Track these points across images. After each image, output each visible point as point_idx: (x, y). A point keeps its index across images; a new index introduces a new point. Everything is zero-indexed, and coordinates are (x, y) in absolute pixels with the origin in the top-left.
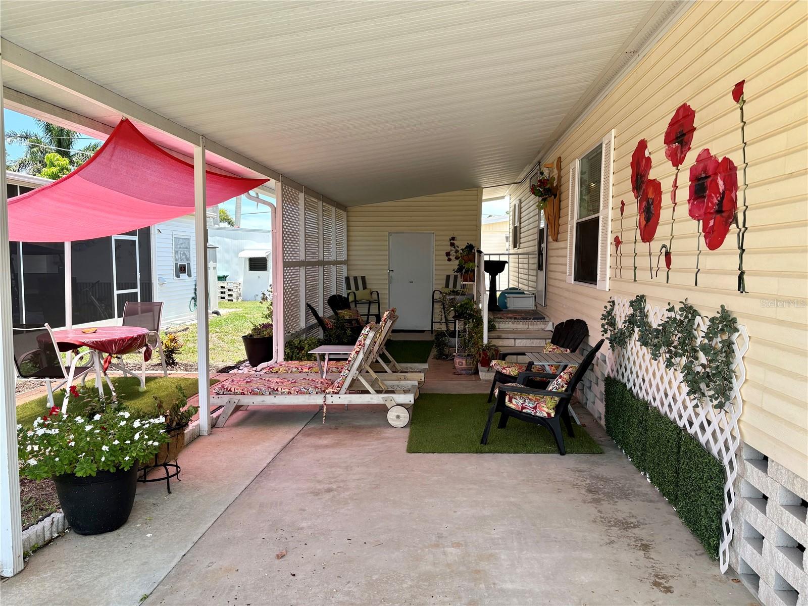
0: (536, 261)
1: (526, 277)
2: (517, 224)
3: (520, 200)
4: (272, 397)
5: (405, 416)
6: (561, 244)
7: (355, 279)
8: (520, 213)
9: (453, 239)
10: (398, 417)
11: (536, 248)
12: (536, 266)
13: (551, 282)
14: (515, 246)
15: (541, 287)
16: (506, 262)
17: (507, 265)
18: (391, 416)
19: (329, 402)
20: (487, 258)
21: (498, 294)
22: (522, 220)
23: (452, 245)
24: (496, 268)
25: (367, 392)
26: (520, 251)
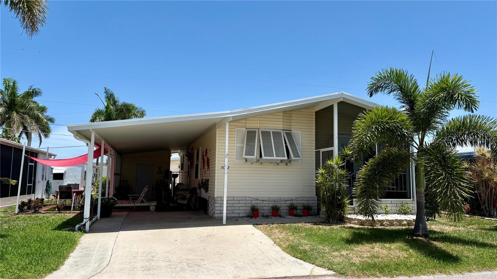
0: (187, 174)
1: (184, 180)
2: (182, 162)
3: (184, 154)
4: (121, 204)
5: (154, 208)
6: (192, 170)
7: (123, 181)
8: (184, 159)
9: (160, 167)
10: (152, 208)
11: (188, 171)
12: (187, 176)
13: (191, 180)
14: (182, 170)
15: (189, 182)
16: (178, 174)
17: (179, 175)
18: (151, 208)
19: (136, 205)
20: (173, 173)
21: (176, 184)
22: (184, 161)
23: (160, 169)
24: (175, 176)
25: (145, 203)
26: (183, 171)
